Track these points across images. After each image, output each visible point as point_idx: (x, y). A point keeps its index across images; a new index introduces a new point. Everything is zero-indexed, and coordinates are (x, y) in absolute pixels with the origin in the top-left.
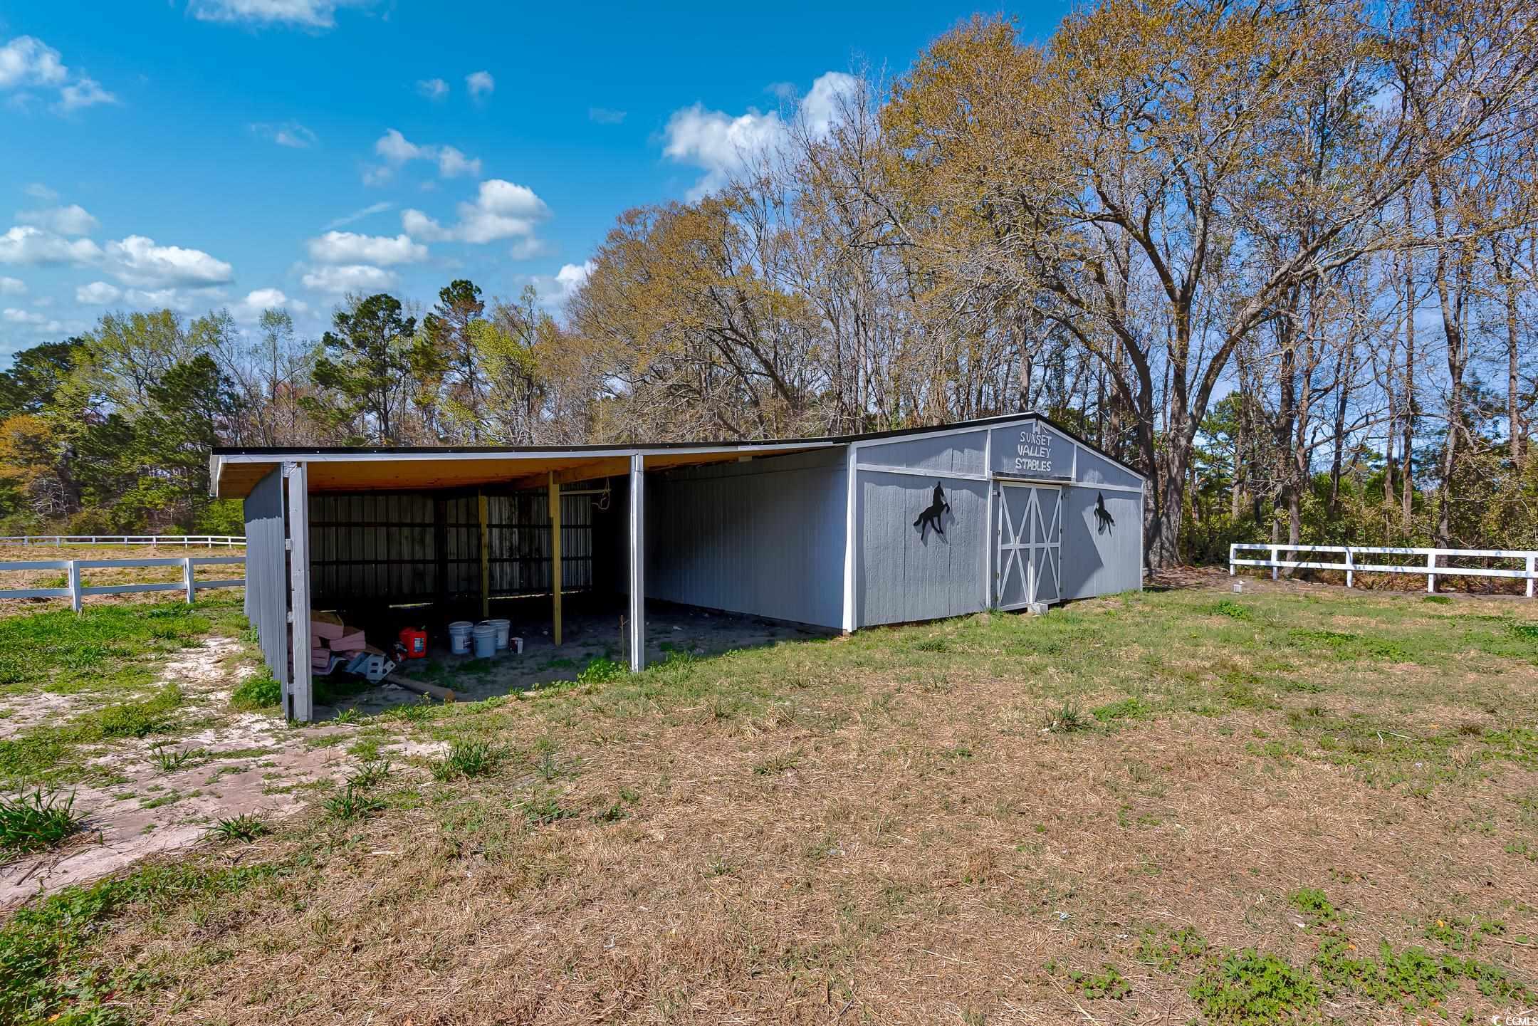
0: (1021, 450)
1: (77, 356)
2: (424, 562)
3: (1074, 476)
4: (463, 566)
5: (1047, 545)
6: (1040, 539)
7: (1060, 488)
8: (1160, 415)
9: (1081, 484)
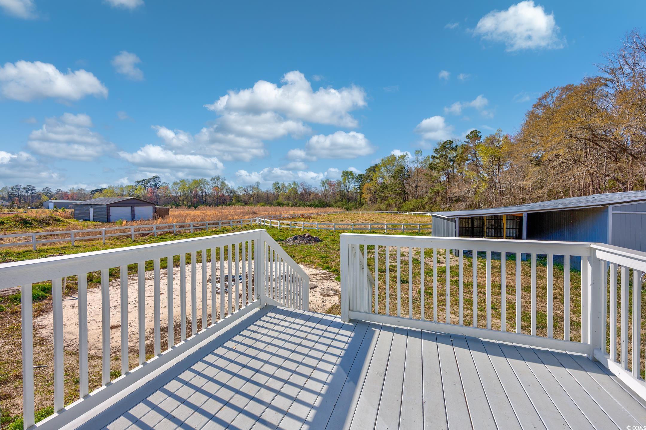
1: (377, 169)
2: (468, 227)
4: (478, 229)
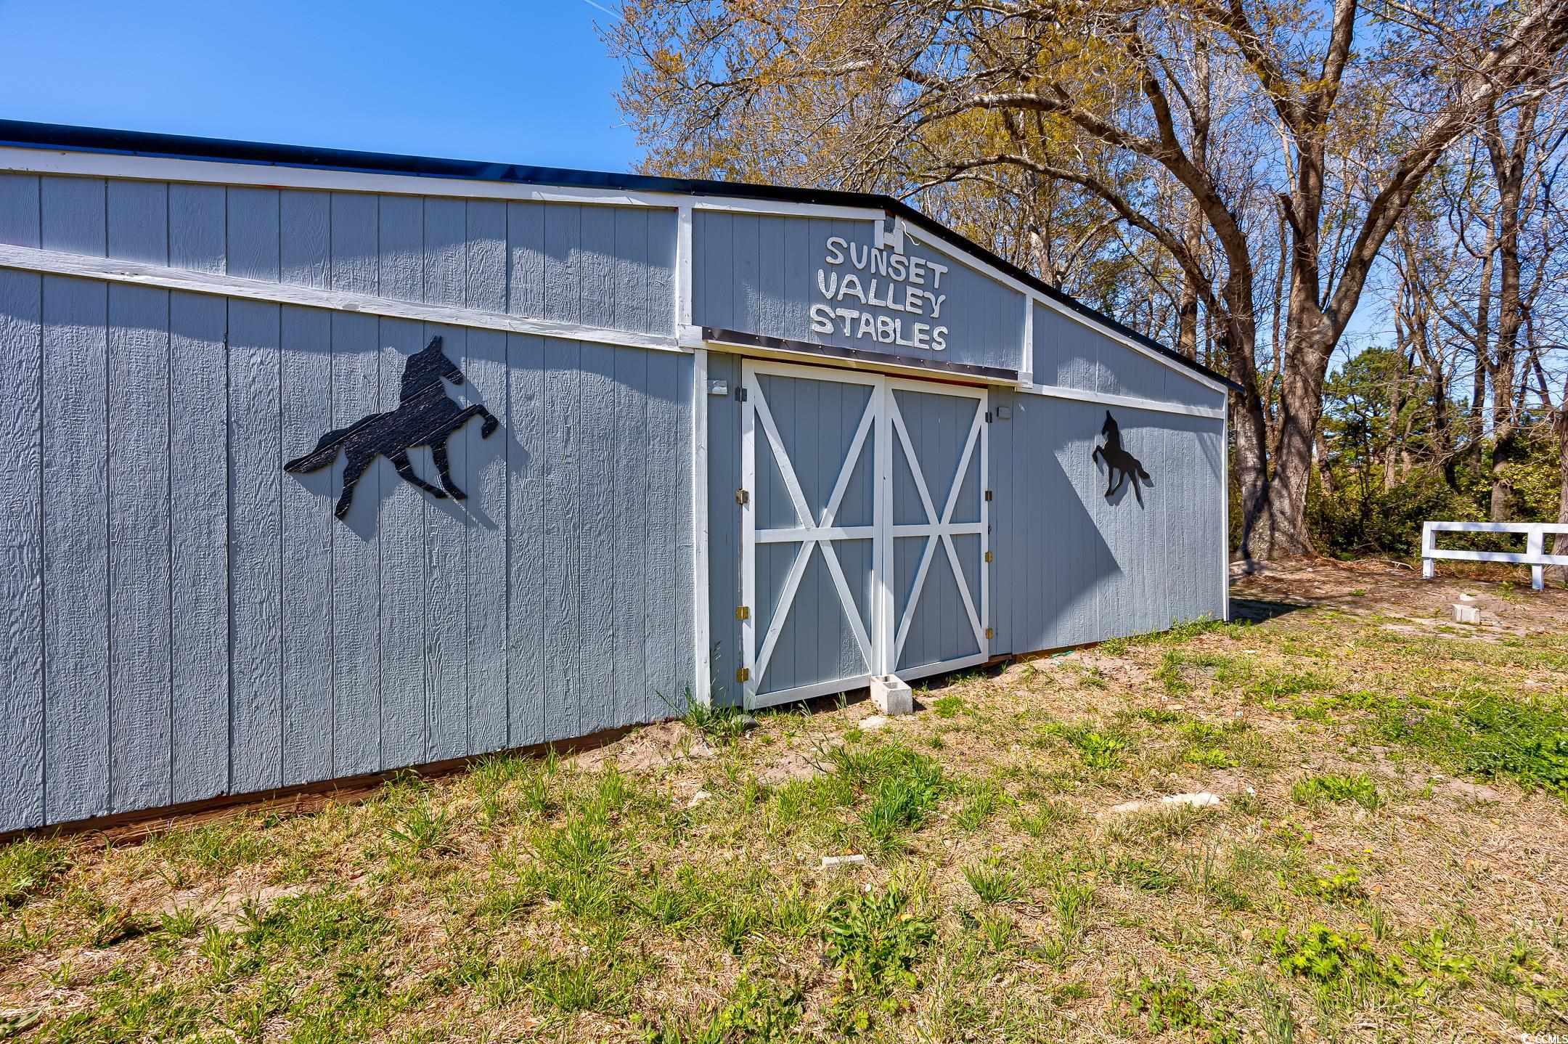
0: (827, 284)
3: (1025, 365)
5: (939, 529)
6: (907, 510)
7: (983, 395)
8: (1268, 318)
9: (1047, 390)
